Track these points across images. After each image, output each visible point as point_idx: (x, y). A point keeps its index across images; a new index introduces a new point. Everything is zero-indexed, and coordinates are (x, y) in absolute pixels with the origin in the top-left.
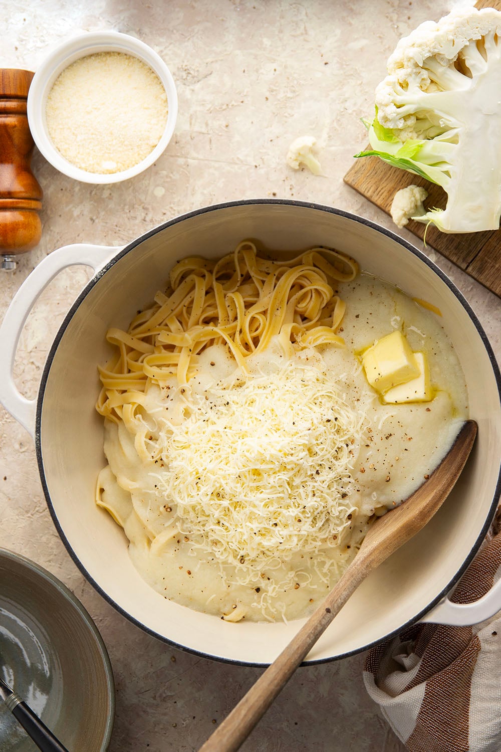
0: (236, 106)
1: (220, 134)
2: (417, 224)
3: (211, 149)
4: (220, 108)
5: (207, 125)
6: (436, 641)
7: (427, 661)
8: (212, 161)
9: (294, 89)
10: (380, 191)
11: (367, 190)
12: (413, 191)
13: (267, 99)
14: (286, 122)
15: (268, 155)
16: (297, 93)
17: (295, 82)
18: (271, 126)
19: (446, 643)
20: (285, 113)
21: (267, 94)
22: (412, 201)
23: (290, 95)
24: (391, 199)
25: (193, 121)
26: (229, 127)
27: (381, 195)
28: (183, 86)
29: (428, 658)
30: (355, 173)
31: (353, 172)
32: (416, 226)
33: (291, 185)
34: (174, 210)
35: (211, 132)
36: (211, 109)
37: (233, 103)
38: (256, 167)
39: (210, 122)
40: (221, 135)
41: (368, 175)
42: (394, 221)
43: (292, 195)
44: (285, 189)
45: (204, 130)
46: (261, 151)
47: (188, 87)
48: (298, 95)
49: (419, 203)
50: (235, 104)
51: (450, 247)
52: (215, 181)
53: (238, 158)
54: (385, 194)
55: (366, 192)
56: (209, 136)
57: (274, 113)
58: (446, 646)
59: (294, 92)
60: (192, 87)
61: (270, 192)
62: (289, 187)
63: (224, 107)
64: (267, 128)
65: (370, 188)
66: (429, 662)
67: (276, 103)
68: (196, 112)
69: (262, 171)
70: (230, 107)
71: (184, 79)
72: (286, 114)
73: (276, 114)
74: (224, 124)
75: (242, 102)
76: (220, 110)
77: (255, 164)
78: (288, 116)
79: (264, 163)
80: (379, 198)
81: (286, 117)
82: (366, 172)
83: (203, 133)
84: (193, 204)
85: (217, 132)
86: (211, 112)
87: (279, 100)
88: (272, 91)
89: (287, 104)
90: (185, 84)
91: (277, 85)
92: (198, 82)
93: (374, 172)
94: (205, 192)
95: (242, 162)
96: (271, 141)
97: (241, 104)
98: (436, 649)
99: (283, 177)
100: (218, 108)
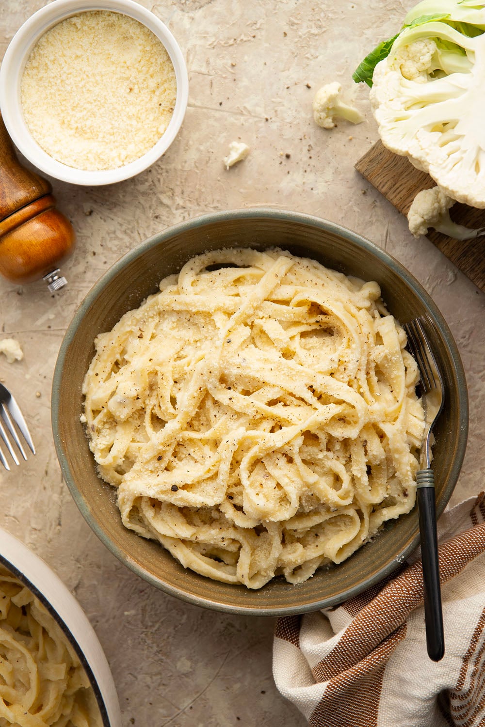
0: (245, 41)
1: (224, 76)
2: (438, 235)
3: (211, 94)
4: (225, 43)
5: (208, 63)
6: (370, 614)
7: (351, 633)
8: (212, 109)
9: (320, 24)
10: (398, 188)
11: (382, 185)
12: (438, 195)
13: (285, 34)
14: (307, 65)
15: (283, 105)
16: (324, 29)
17: (322, 15)
18: (289, 70)
19: (381, 622)
20: (306, 54)
21: (286, 29)
22: (435, 209)
23: (315, 31)
24: (410, 199)
25: (191, 58)
26: (235, 68)
27: (399, 193)
28: (180, 13)
29: (353, 630)
30: (370, 161)
31: (367, 159)
32: (437, 238)
33: (309, 146)
34: (162, 169)
35: (213, 72)
36: (215, 44)
37: (242, 37)
38: (267, 120)
39: (211, 60)
40: (225, 78)
41: (385, 166)
42: (410, 229)
43: (310, 158)
44: (301, 150)
45: (204, 70)
46: (273, 100)
47: (187, 15)
48: (324, 32)
49: (444, 211)
50: (245, 39)
51: (476, 269)
52: (214, 135)
53: (245, 108)
54: (404, 192)
55: (380, 187)
56: (211, 77)
57: (293, 53)
58: (378, 625)
59: (320, 27)
60: (191, 15)
61: (282, 153)
62: (307, 148)
63: (231, 42)
64: (283, 71)
65: (386, 183)
66: (352, 636)
67: (296, 40)
68: (195, 46)
69: (274, 126)
70: (238, 42)
71: (183, 4)
72: (308, 55)
73: (296, 54)
74: (230, 62)
75: (254, 37)
76: (226, 45)
77: (266, 116)
78: (311, 58)
79: (277, 116)
80: (396, 196)
81: (308, 58)
82: (384, 161)
83: (203, 74)
84: (186, 162)
85: (220, 73)
86: (214, 48)
87: (300, 37)
88: (293, 24)
89: (311, 43)
90: (183, 10)
91: (299, 17)
92: (200, 8)
93: (393, 164)
94: (202, 148)
95: (249, 112)
96: (288, 88)
97: (253, 39)
98: (366, 623)
99: (300, 135)
100: (222, 43)
